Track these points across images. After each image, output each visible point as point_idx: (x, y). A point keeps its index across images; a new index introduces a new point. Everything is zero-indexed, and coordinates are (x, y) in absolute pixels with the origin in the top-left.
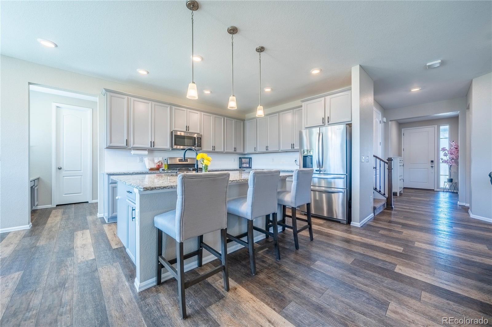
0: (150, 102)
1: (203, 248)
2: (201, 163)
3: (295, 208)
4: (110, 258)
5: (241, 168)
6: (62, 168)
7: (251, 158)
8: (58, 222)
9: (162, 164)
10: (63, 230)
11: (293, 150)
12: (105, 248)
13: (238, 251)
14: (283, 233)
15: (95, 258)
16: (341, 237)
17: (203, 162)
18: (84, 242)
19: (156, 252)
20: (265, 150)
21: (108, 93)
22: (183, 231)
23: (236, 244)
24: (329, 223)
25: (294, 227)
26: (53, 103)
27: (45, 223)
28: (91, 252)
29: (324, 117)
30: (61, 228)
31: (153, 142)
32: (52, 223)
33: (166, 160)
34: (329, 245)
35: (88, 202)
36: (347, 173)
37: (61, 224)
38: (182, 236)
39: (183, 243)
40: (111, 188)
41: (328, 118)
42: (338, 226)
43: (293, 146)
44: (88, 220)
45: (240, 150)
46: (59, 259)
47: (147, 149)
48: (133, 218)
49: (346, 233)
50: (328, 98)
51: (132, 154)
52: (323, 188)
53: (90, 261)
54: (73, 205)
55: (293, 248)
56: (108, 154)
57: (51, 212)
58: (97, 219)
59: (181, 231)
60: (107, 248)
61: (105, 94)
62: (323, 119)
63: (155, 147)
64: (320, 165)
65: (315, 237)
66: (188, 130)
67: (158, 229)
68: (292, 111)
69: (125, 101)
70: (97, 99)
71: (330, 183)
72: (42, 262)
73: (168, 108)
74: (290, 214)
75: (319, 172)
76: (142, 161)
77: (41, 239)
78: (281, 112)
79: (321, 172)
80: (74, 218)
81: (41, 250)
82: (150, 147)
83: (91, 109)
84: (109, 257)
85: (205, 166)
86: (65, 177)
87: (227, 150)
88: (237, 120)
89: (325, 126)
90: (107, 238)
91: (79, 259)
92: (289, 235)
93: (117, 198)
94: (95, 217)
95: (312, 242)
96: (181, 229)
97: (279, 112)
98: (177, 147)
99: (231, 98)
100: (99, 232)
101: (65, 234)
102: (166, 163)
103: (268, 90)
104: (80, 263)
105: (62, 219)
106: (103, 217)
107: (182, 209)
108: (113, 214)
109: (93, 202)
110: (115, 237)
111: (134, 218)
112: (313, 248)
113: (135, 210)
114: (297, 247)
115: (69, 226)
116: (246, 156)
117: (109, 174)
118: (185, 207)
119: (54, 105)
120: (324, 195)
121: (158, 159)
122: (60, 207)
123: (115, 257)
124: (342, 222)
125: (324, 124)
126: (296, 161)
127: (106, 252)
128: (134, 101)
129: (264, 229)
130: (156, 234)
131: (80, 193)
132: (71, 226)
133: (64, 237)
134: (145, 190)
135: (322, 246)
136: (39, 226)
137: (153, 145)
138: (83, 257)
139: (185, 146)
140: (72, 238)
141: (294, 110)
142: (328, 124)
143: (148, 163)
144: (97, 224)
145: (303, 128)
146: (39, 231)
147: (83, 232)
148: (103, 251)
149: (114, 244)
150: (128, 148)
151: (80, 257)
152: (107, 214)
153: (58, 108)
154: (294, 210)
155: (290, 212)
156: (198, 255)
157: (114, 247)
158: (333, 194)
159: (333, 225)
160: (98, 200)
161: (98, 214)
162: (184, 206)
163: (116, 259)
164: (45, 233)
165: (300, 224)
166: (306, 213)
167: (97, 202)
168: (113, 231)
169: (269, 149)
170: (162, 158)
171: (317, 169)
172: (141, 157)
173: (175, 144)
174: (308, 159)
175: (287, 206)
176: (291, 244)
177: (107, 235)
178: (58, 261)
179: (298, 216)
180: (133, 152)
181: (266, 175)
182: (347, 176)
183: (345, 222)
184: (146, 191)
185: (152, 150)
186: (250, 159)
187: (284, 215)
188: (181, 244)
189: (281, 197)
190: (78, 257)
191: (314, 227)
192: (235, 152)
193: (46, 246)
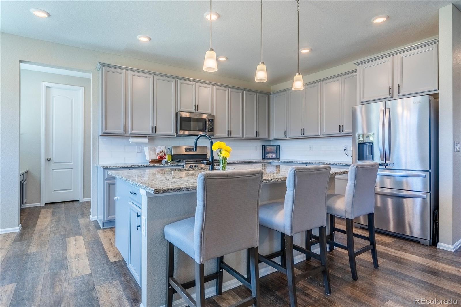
0: (152, 76)
1: (223, 269)
2: (218, 155)
3: (352, 220)
4: (108, 274)
5: (265, 159)
6: (51, 159)
7: (279, 145)
8: (48, 224)
9: (165, 154)
10: (54, 234)
11: (341, 134)
12: (102, 261)
13: (269, 276)
14: (331, 254)
15: (92, 273)
16: (424, 265)
17: (221, 153)
18: (78, 252)
19: (165, 272)
20: (299, 135)
21: (103, 68)
22: (204, 248)
23: (266, 267)
24: (400, 243)
25: (350, 247)
26: (42, 82)
27: (35, 226)
28: (86, 264)
29: (391, 85)
30: (51, 232)
31: (154, 127)
32: (42, 225)
33: (169, 149)
34: (404, 277)
35: (78, 201)
36: (430, 168)
37: (51, 228)
38: (203, 256)
39: (203, 264)
40: (107, 184)
41: (399, 87)
42: (416, 248)
43: (341, 128)
44: (80, 223)
45: (264, 135)
46: (53, 271)
47: (148, 136)
48: (138, 227)
49: (431, 259)
50: (398, 58)
51: (130, 142)
52: (389, 191)
53: (86, 276)
54: (63, 204)
55: (349, 277)
56: (102, 142)
57: (40, 211)
58: (90, 222)
59: (202, 248)
60: (104, 260)
61: (99, 69)
62: (390, 88)
63: (157, 133)
64: (385, 156)
65: (381, 262)
66: (197, 110)
67: (170, 243)
68: (340, 78)
69: (123, 76)
70: (91, 76)
71: (400, 183)
72: (35, 273)
73: (173, 82)
74: (344, 228)
75: (384, 167)
76: (141, 151)
77: (32, 244)
78: (322, 81)
79: (387, 167)
80: (64, 220)
81: (33, 258)
82: (152, 134)
83: (83, 88)
84: (107, 272)
85: (223, 158)
86: (55, 170)
87: (246, 135)
88: (260, 95)
89: (393, 98)
90: (103, 248)
91: (74, 273)
92: (340, 257)
93: (116, 198)
94: (88, 220)
95: (376, 270)
96: (202, 246)
97: (320, 81)
98: (184, 133)
99: (260, 66)
100: (93, 239)
101: (56, 240)
102: (169, 153)
103: (305, 51)
104: (76, 279)
105: (52, 221)
106: (97, 220)
107: (203, 219)
108: (108, 217)
109: (84, 201)
110: (112, 246)
111: (140, 226)
112: (379, 279)
113: (140, 216)
114: (355, 277)
115: (60, 230)
116: (272, 143)
117: (104, 168)
118: (207, 217)
119: (44, 84)
120: (390, 201)
121: (161, 147)
122: (49, 206)
123: (114, 273)
124: (421, 241)
125: (391, 96)
126: (345, 149)
127: (103, 265)
128: (133, 75)
129: (304, 247)
130: (166, 250)
131: (70, 190)
132: (62, 230)
133: (56, 244)
134: (156, 192)
135: (393, 278)
136: (28, 228)
137: (154, 131)
138: (77, 271)
139: (191, 130)
140: (64, 246)
141: (343, 77)
142: (399, 96)
143: (149, 155)
144: (90, 229)
145: (358, 102)
146: (30, 235)
147: (76, 238)
148: (100, 264)
149: (112, 256)
150: (126, 135)
151: (75, 270)
152: (102, 216)
153: (48, 88)
154: (349, 223)
155: (345, 225)
156: (217, 279)
157: (113, 260)
158: (405, 200)
159: (408, 246)
160: (92, 198)
161: (91, 216)
162: (206, 215)
163: (115, 276)
164: (35, 237)
165: (359, 244)
166: (367, 227)
167: (90, 200)
168: (109, 239)
169: (305, 133)
170: (164, 146)
171: (380, 163)
172: (141, 146)
173: (181, 129)
174: (366, 148)
175: (336, 216)
176: (344, 271)
177: (103, 243)
178: (51, 273)
179: (355, 231)
180: (131, 140)
181: (311, 173)
182: (430, 173)
183: (428, 243)
184: (157, 194)
185: (153, 137)
186: (278, 147)
187: (333, 229)
188: (202, 266)
189: (330, 202)
190: (73, 270)
191: (379, 248)
192: (257, 138)
193: (38, 254)
